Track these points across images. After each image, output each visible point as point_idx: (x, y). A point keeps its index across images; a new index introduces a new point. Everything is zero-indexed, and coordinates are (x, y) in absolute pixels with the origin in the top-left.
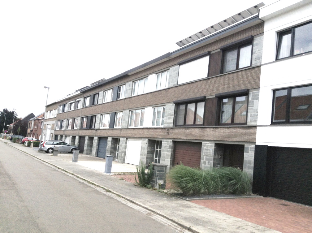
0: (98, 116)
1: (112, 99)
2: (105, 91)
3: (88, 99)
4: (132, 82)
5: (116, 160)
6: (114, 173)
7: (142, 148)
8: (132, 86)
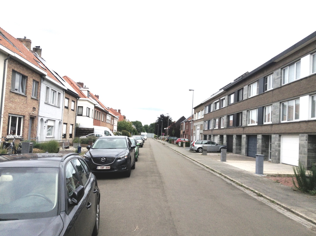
0: (244, 112)
1: (258, 93)
2: (250, 84)
3: (232, 96)
4: (280, 70)
5: (270, 160)
6: (267, 175)
7: (301, 146)
8: (281, 74)
